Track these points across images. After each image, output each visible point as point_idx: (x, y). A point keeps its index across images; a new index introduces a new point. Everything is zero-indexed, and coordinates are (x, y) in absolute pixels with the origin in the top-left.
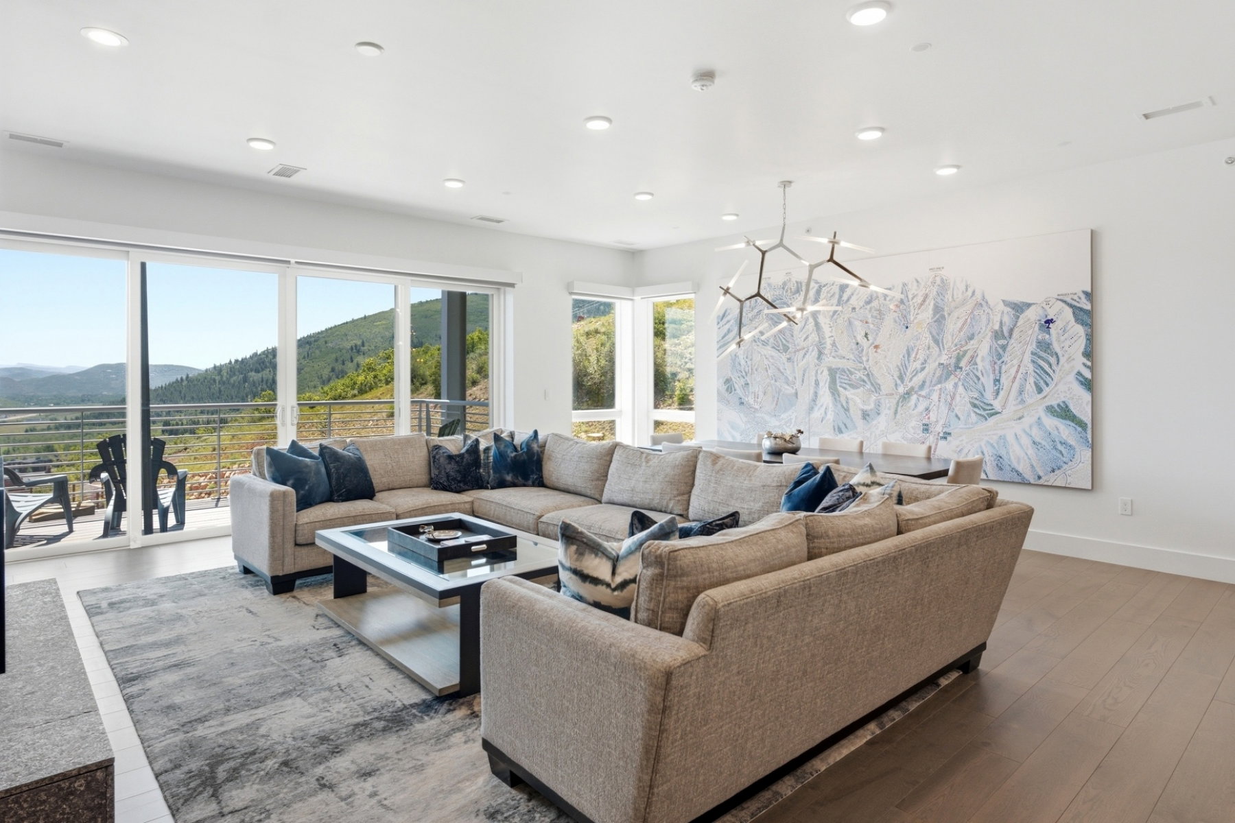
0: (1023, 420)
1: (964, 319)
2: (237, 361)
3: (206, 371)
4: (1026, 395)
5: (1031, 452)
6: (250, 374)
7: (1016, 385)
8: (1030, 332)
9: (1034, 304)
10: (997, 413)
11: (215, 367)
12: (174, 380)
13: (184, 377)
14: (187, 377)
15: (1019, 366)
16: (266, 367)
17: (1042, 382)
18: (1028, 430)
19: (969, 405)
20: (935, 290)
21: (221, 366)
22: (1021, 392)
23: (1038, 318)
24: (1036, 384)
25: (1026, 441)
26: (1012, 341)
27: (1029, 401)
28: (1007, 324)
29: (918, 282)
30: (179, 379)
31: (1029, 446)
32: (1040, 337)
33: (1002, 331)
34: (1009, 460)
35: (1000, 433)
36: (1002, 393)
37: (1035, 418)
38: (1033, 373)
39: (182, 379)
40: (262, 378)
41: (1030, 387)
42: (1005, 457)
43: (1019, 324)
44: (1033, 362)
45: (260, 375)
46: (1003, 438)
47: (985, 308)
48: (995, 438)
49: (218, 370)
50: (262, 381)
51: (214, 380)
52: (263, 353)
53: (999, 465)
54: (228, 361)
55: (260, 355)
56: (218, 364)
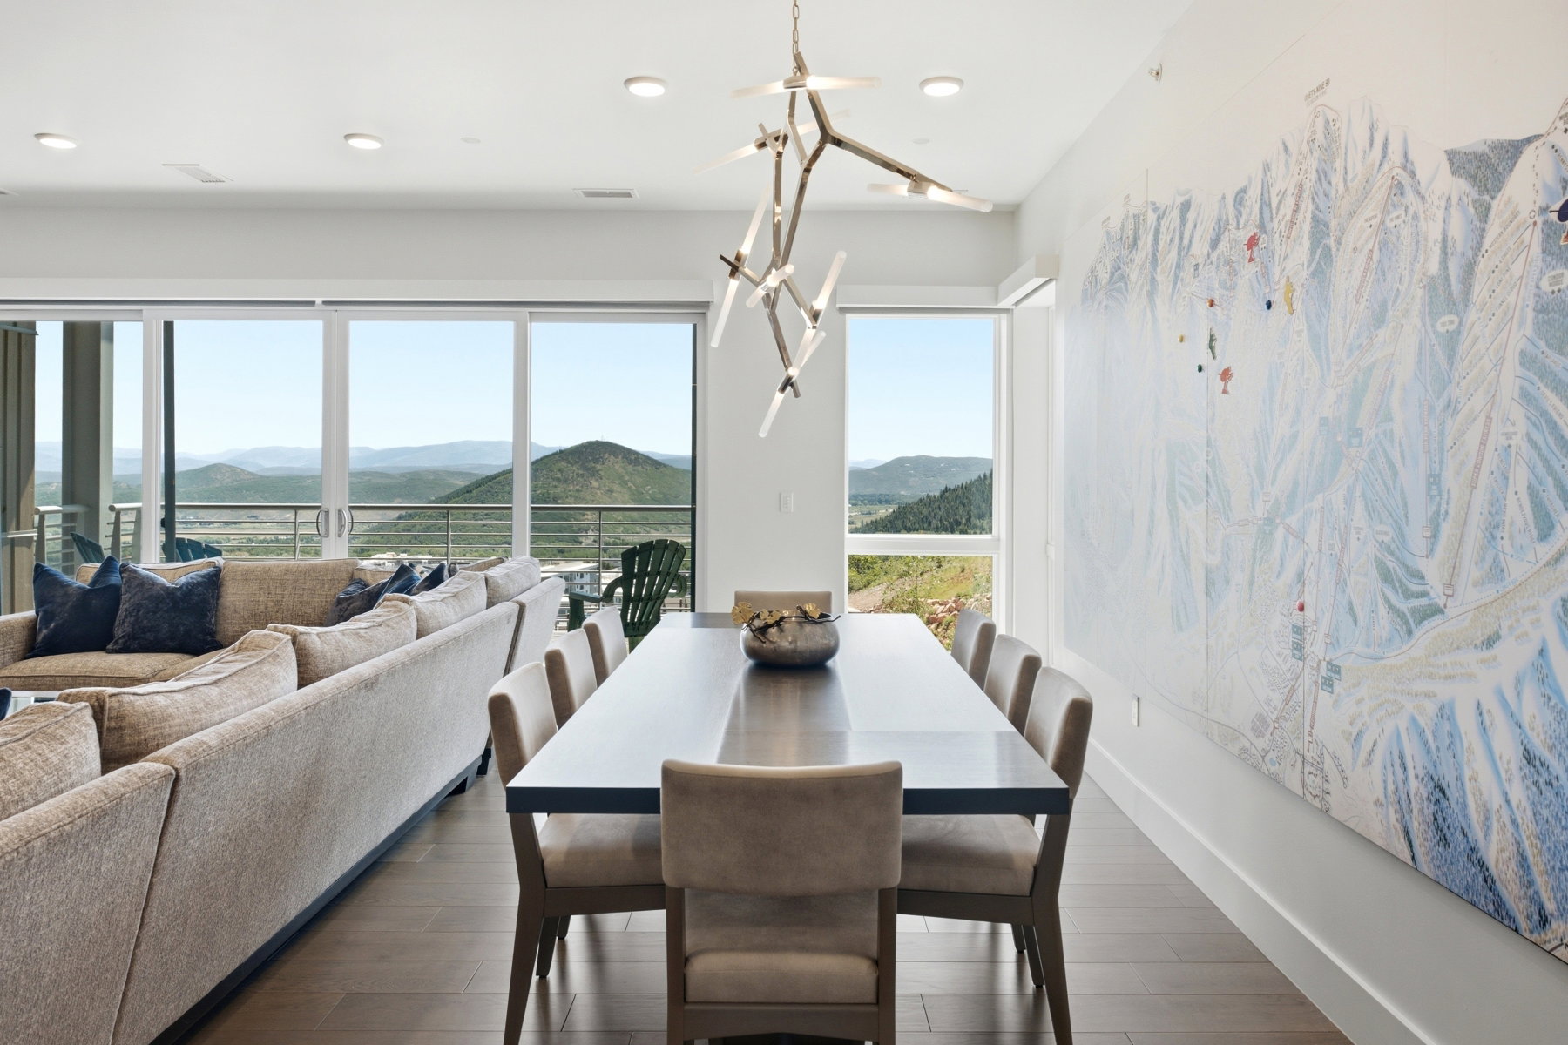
0: (1498, 648)
1: (1365, 251)
4: (1506, 542)
5: (1518, 793)
7: (1480, 499)
8: (1517, 269)
9: (1529, 140)
10: (1438, 611)
15: (1489, 417)
17: (1550, 481)
18: (1510, 695)
19: (1374, 573)
20: (1315, 164)
22: (1493, 529)
23: (1541, 202)
24: (1533, 495)
25: (1507, 748)
26: (1472, 315)
27: (1517, 570)
28: (1459, 248)
29: (1286, 149)
31: (1514, 766)
32: (1545, 285)
33: (1447, 278)
34: (1465, 806)
35: (1444, 691)
36: (1446, 529)
37: (1529, 652)
38: (1525, 446)
41: (1518, 511)
42: (1452, 794)
43: (1486, 245)
44: (1527, 398)
46: (1446, 712)
47: (1411, 196)
48: (1431, 708)
53: (1440, 820)
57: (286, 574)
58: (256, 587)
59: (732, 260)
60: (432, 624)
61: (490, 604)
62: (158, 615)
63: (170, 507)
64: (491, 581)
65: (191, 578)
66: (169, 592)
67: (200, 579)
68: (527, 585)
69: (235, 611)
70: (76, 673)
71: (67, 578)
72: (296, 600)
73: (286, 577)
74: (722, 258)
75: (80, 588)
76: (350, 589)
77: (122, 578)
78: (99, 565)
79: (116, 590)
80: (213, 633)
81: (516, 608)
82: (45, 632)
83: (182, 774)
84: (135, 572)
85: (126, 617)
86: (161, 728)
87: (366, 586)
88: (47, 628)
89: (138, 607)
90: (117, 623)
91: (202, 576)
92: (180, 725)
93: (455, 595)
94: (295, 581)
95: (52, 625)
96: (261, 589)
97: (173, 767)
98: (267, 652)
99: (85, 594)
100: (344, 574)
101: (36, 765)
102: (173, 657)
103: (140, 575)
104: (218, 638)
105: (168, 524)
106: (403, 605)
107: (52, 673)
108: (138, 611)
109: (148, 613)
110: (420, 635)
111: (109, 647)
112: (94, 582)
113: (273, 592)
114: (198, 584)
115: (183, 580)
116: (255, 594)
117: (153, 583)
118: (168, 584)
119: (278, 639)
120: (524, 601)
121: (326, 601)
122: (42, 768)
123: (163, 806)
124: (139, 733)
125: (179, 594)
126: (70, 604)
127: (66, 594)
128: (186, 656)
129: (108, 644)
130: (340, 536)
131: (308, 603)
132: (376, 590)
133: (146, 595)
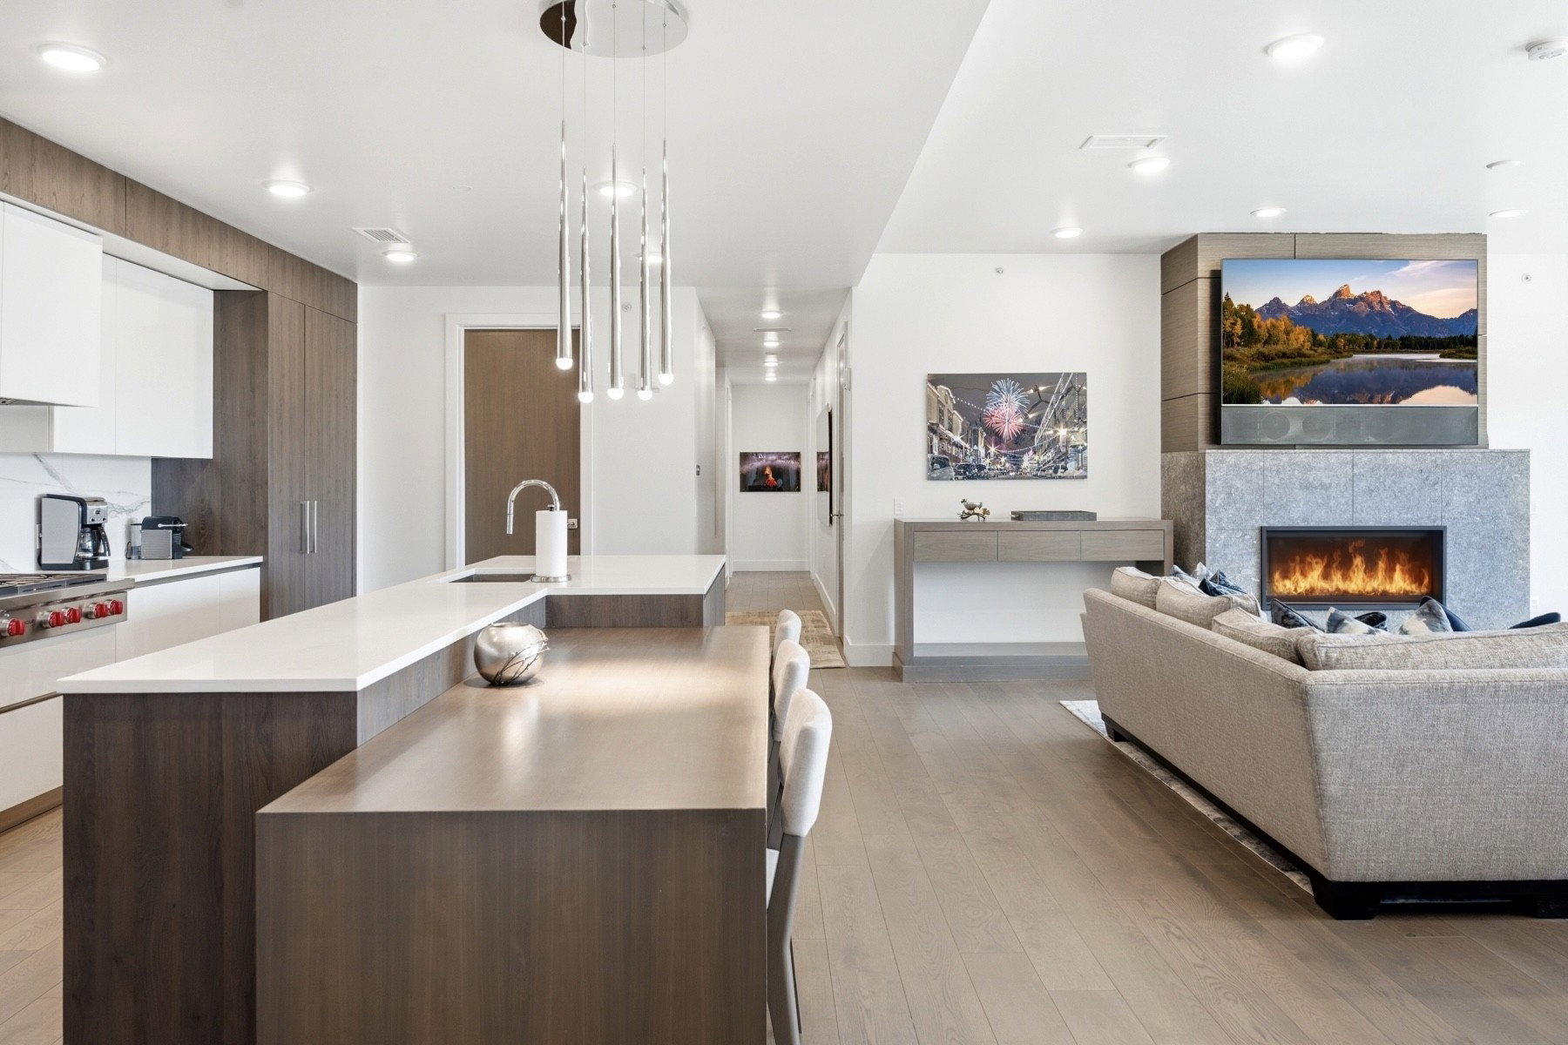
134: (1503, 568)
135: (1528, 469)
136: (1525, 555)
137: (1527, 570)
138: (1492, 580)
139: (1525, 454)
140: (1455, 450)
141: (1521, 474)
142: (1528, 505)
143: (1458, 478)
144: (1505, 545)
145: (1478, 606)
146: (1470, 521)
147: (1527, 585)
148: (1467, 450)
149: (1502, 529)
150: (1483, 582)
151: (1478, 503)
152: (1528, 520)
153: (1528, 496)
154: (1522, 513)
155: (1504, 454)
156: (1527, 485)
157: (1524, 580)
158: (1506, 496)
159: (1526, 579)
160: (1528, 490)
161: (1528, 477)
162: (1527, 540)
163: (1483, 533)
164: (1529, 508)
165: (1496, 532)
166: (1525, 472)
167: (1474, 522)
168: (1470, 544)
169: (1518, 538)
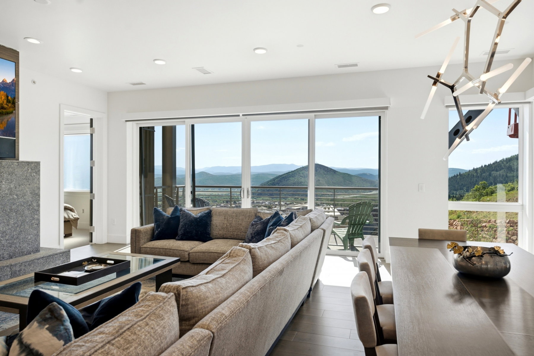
2: (485, 166)
3: (469, 171)
6: (493, 172)
11: (474, 169)
12: (453, 175)
13: (458, 174)
14: (460, 173)
16: (503, 169)
21: (477, 169)
30: (456, 175)
39: (457, 175)
40: (500, 174)
45: (498, 173)
49: (475, 170)
50: (500, 176)
51: (474, 175)
52: (501, 161)
54: (480, 166)
55: (499, 162)
56: (475, 168)
57: (233, 213)
58: (223, 218)
59: (435, 77)
60: (295, 240)
61: (312, 230)
62: (192, 227)
63: (194, 186)
64: (311, 220)
65: (202, 214)
66: (196, 219)
67: (205, 215)
68: (323, 221)
69: (216, 226)
70: (166, 248)
71: (164, 213)
72: (237, 223)
73: (234, 214)
74: (429, 76)
75: (167, 217)
76: (256, 220)
77: (180, 213)
78: (173, 208)
79: (178, 217)
80: (209, 234)
81: (322, 231)
82: (157, 232)
83: (215, 335)
84: (184, 211)
85: (182, 227)
86: (204, 304)
87: (261, 219)
88: (158, 230)
89: (185, 224)
90: (179, 229)
91: (206, 213)
92: (211, 301)
93: (301, 227)
94: (236, 216)
95: (159, 229)
96: (225, 219)
97: (211, 331)
98: (241, 258)
99: (169, 219)
100: (253, 214)
101: (151, 335)
102: (196, 243)
103: (186, 212)
104: (211, 236)
105: (193, 192)
106: (285, 232)
107: (159, 247)
108: (186, 226)
109: (189, 226)
110: (293, 246)
111: (177, 238)
112: (172, 215)
113: (229, 220)
114: (204, 216)
115: (200, 214)
116: (223, 220)
117: (190, 215)
118: (195, 216)
119: (244, 251)
120: (325, 229)
121: (247, 224)
122: (153, 337)
123: (207, 353)
124: (195, 307)
125: (198, 220)
126: (164, 222)
127: (163, 219)
128: (201, 242)
129: (176, 237)
130: (248, 198)
131: (241, 224)
132: (266, 221)
133: (188, 220)
134: (27, 220)
135: (39, 171)
136: (38, 213)
137: (39, 220)
138: (22, 227)
139: (38, 164)
140: (3, 161)
141: (36, 173)
142: (39, 188)
143: (5, 175)
144: (29, 209)
145: (15, 241)
146: (11, 197)
147: (38, 227)
148: (10, 161)
149: (28, 201)
150: (18, 229)
151: (16, 188)
152: (39, 196)
153: (39, 184)
154: (36, 192)
155: (28, 163)
156: (39, 179)
157: (38, 225)
158: (29, 184)
159: (38, 224)
160: (39, 181)
161: (39, 175)
162: (39, 206)
163: (18, 204)
164: (40, 190)
165: (24, 203)
166: (38, 172)
167: (13, 198)
168: (11, 209)
169: (35, 205)
